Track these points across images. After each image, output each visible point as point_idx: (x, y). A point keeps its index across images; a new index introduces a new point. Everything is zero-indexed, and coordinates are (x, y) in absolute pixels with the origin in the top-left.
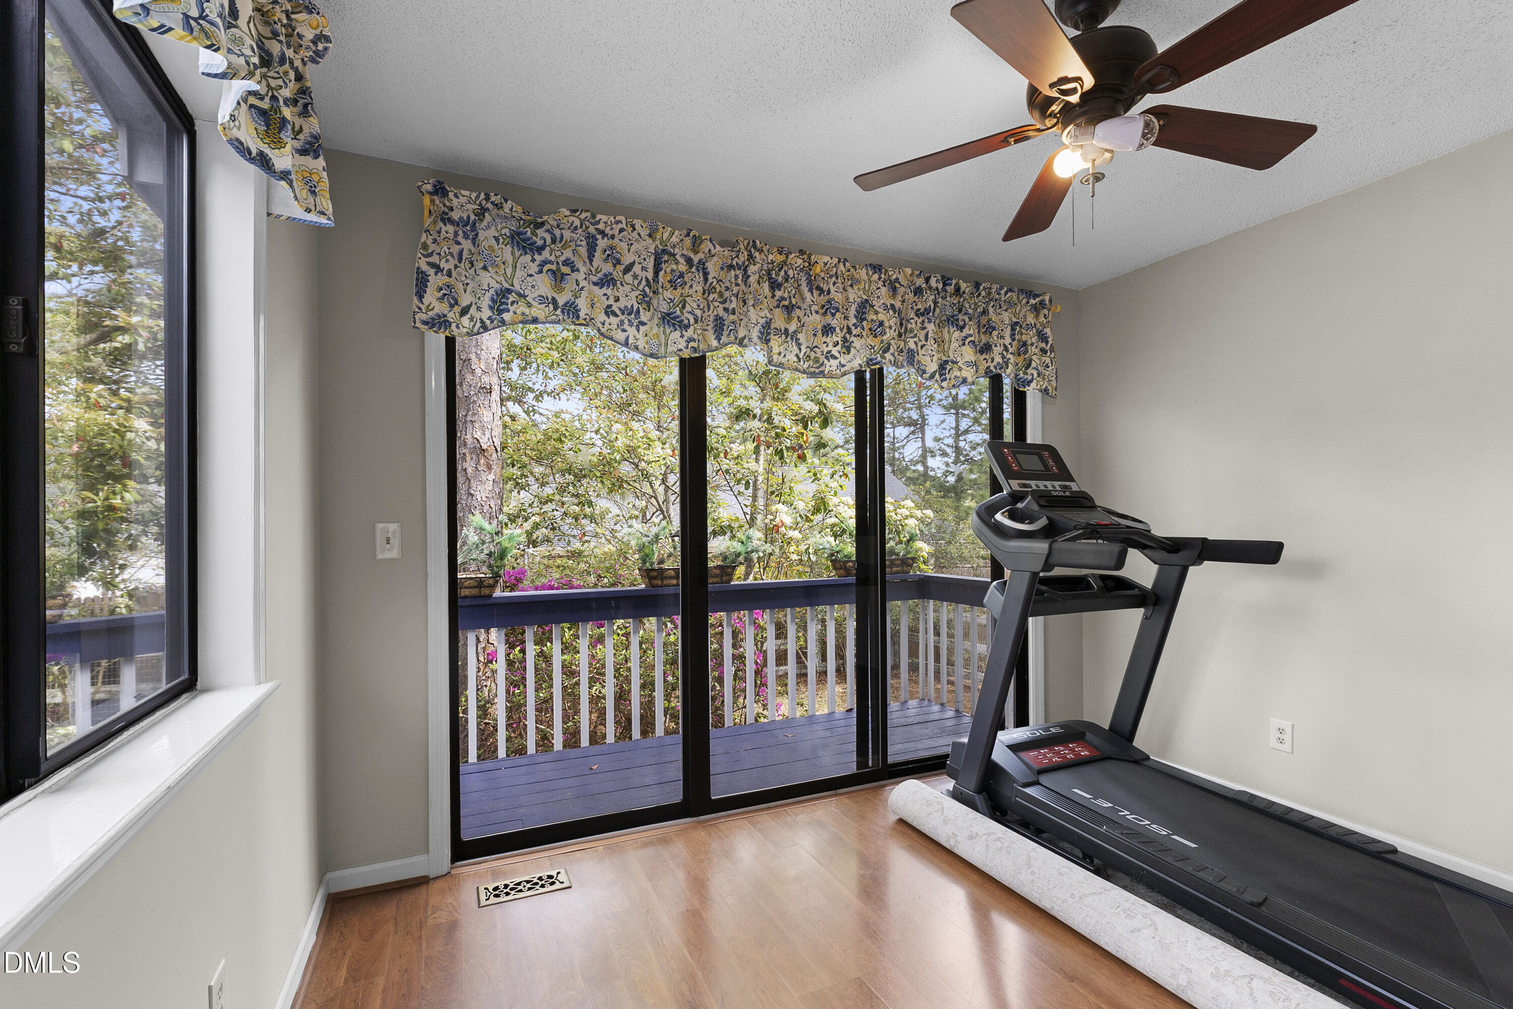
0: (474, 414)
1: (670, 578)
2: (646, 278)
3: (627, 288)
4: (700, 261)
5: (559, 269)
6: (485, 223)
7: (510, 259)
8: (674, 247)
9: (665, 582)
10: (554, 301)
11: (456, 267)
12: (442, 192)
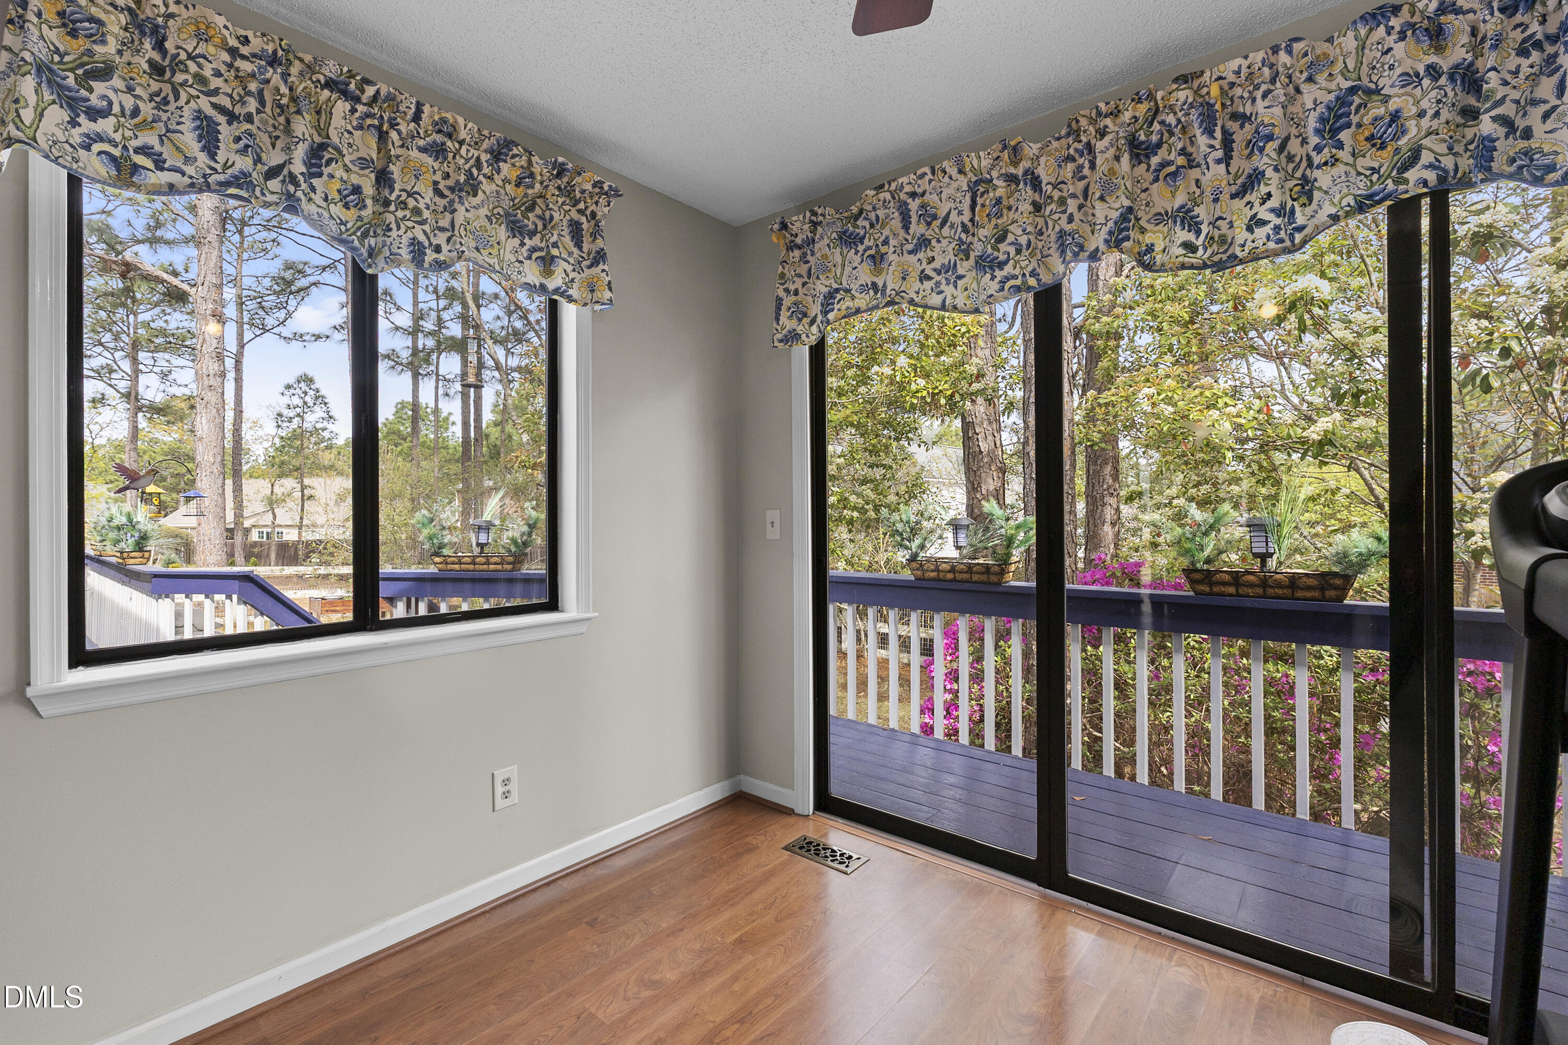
1: (1228, 582)
2: (962, 223)
3: (943, 243)
4: (1026, 173)
5: (878, 252)
6: (819, 236)
7: (838, 259)
8: (991, 170)
9: (1216, 589)
10: (874, 285)
11: (804, 284)
12: (784, 226)
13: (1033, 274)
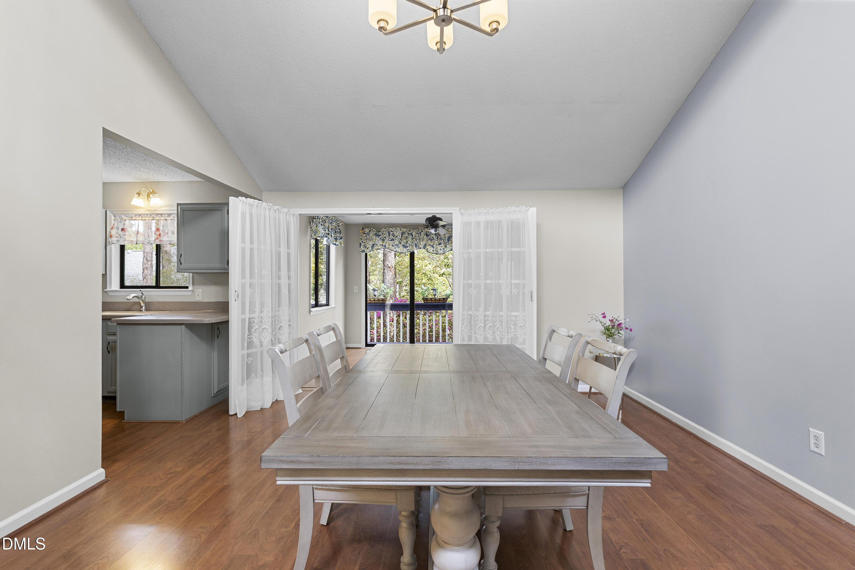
0: (387, 258)
1: (429, 300)
2: (400, 238)
3: (396, 240)
4: (411, 233)
5: (383, 239)
6: (371, 233)
7: (375, 238)
8: (405, 231)
9: (428, 301)
10: (382, 245)
11: (366, 241)
12: (363, 229)
13: (412, 249)
